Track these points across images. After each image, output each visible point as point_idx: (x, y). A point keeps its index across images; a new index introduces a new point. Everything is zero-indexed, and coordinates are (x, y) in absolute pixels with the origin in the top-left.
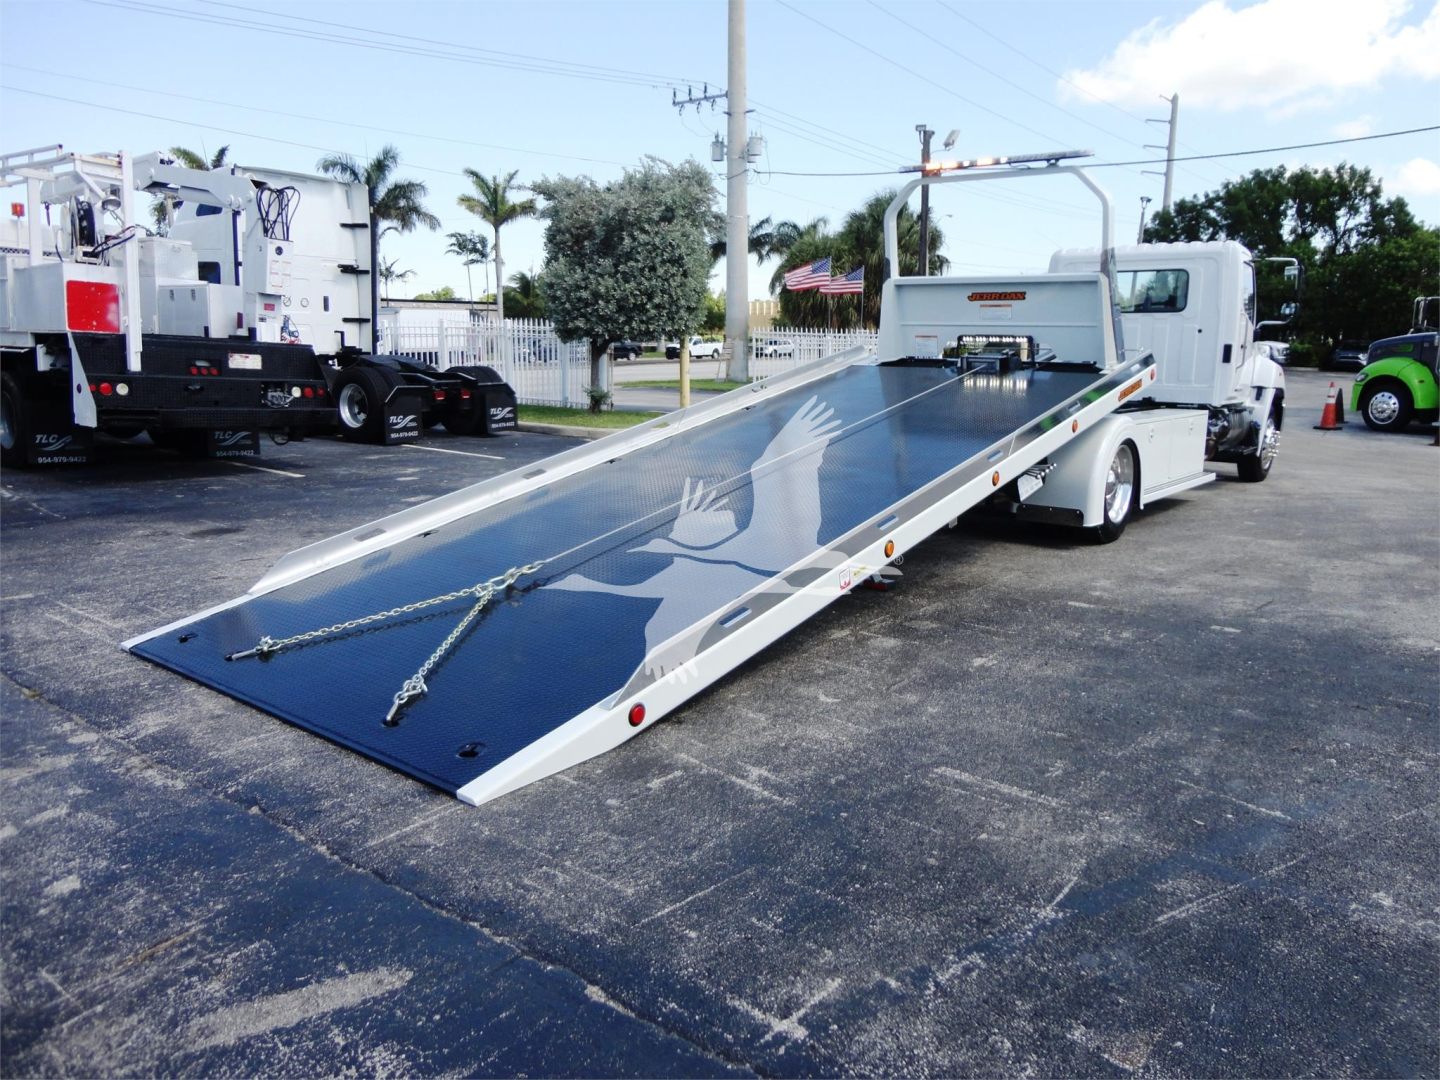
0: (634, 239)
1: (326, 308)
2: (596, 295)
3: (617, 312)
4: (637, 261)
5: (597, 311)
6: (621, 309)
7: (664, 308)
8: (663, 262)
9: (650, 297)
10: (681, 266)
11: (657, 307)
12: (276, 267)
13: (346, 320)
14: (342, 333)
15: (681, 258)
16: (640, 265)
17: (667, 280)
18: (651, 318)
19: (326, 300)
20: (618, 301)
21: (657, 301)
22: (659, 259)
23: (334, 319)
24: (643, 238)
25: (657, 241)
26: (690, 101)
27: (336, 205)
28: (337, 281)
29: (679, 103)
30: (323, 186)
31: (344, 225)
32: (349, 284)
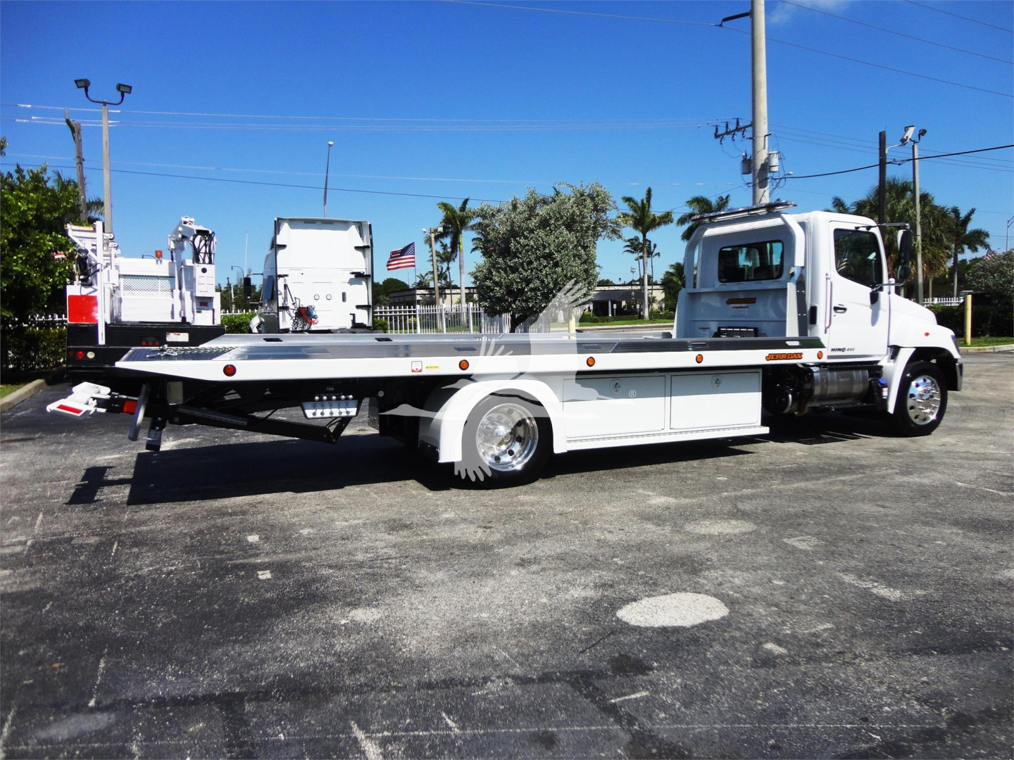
0: (519, 243)
1: (344, 299)
2: (497, 284)
4: (519, 258)
5: (494, 294)
6: (510, 292)
7: (539, 290)
8: (538, 258)
9: (528, 281)
10: (553, 259)
11: (534, 289)
12: (202, 280)
13: (358, 307)
14: (354, 315)
15: (551, 254)
16: (521, 261)
17: (540, 270)
18: (530, 298)
19: (344, 295)
20: (506, 286)
21: (531, 285)
22: (534, 256)
23: (350, 307)
24: (522, 241)
25: (532, 243)
26: (727, 133)
27: (352, 237)
28: (351, 282)
29: (720, 136)
30: (344, 225)
31: (357, 248)
32: (361, 284)
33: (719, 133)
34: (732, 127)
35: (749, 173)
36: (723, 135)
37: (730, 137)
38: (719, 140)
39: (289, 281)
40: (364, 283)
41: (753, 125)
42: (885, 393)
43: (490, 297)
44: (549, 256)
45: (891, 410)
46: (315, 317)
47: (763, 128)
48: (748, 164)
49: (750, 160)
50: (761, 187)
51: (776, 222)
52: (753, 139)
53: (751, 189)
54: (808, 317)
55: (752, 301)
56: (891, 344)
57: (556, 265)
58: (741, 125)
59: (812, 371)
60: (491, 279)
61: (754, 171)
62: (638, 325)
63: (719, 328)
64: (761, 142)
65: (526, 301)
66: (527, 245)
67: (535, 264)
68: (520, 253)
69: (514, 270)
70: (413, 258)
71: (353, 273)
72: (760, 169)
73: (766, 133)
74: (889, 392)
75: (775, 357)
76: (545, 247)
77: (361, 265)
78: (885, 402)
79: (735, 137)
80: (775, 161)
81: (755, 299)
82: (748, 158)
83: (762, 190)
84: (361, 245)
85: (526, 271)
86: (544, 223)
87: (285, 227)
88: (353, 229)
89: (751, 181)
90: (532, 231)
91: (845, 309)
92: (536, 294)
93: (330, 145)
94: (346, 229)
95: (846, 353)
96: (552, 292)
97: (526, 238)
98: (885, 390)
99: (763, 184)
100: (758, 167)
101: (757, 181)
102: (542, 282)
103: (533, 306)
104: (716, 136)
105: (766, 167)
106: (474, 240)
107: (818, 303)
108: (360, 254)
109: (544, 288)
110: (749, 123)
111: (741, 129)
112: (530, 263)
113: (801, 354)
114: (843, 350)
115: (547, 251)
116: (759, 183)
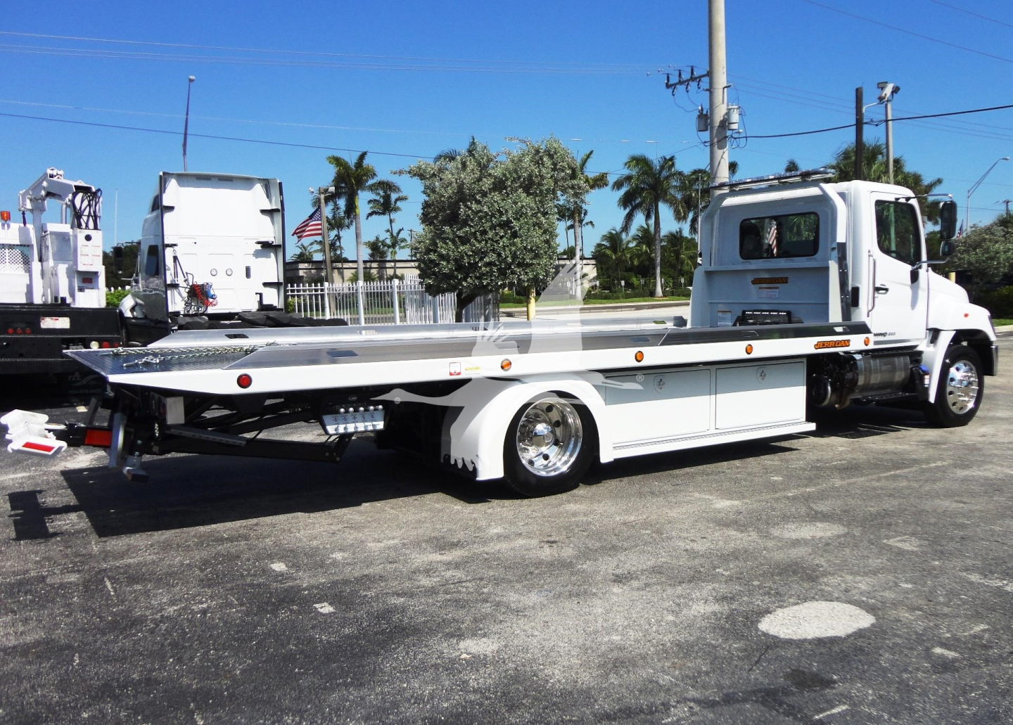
0: (470, 208)
1: (248, 275)
2: (442, 257)
3: (456, 270)
4: (471, 226)
5: (440, 270)
6: (460, 267)
7: (495, 265)
8: (493, 227)
9: (482, 254)
10: (511, 228)
11: (489, 264)
12: (86, 250)
13: (266, 285)
14: (261, 295)
15: (508, 222)
16: (473, 230)
17: (497, 242)
18: (484, 275)
19: (248, 269)
20: (455, 260)
21: (487, 260)
22: (489, 224)
23: (256, 284)
24: (474, 206)
25: (485, 209)
26: (680, 83)
27: (257, 197)
28: (257, 254)
29: (671, 86)
30: (247, 182)
31: (263, 212)
32: (269, 257)
33: (671, 82)
34: (686, 76)
35: (707, 130)
36: (675, 85)
37: (683, 87)
38: (670, 90)
39: (179, 251)
40: (272, 255)
41: (710, 74)
42: (927, 382)
43: (434, 273)
44: (506, 225)
45: (932, 399)
46: (213, 297)
47: (721, 79)
48: (705, 120)
49: (706, 115)
50: (721, 147)
51: (813, 191)
52: (710, 90)
53: (708, 149)
54: (851, 299)
55: (784, 281)
56: (930, 327)
57: (515, 235)
58: (696, 74)
59: (854, 359)
60: (435, 251)
61: (712, 128)
62: (570, 307)
63: (744, 312)
64: (720, 95)
65: (479, 278)
66: (480, 211)
67: (490, 234)
68: (472, 220)
69: (464, 240)
70: (320, 224)
71: (259, 243)
72: (719, 126)
73: (725, 85)
74: (930, 379)
75: (823, 345)
76: (501, 214)
77: (269, 232)
78: (926, 390)
79: (689, 88)
80: (735, 117)
81: (787, 278)
82: (705, 112)
83: (722, 151)
84: (269, 208)
85: (480, 242)
86: (499, 185)
87: (172, 184)
88: (259, 188)
89: (708, 139)
90: (484, 194)
91: (887, 290)
92: (491, 270)
93: (191, 81)
94: (250, 188)
95: (887, 338)
96: (510, 268)
97: (478, 202)
98: (927, 377)
99: (722, 142)
100: (717, 123)
101: (716, 140)
102: (499, 255)
103: (488, 284)
104: (668, 86)
105: (725, 123)
106: (370, 202)
107: (860, 283)
108: (267, 219)
109: (501, 262)
110: (706, 73)
111: (696, 78)
112: (484, 232)
113: (849, 341)
114: (884, 335)
115: (504, 218)
116: (718, 142)
